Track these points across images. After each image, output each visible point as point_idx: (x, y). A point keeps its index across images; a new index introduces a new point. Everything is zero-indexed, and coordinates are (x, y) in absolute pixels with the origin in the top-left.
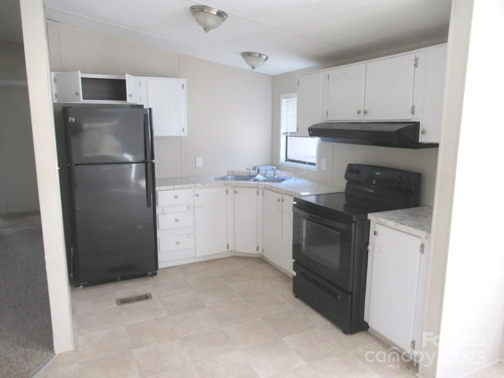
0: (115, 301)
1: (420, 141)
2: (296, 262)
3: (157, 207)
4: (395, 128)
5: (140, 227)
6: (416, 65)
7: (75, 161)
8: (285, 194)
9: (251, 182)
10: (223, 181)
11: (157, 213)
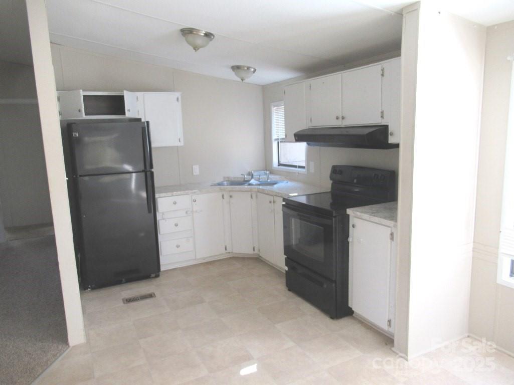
0: (121, 301)
1: (390, 142)
2: (288, 257)
3: (157, 213)
4: (366, 131)
5: (142, 234)
6: (382, 75)
7: (80, 173)
8: (276, 196)
9: (246, 187)
10: (219, 187)
11: (158, 219)
